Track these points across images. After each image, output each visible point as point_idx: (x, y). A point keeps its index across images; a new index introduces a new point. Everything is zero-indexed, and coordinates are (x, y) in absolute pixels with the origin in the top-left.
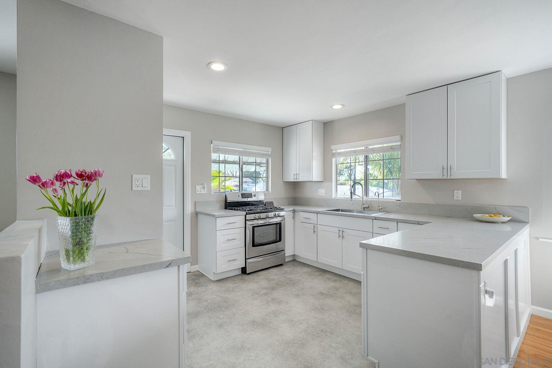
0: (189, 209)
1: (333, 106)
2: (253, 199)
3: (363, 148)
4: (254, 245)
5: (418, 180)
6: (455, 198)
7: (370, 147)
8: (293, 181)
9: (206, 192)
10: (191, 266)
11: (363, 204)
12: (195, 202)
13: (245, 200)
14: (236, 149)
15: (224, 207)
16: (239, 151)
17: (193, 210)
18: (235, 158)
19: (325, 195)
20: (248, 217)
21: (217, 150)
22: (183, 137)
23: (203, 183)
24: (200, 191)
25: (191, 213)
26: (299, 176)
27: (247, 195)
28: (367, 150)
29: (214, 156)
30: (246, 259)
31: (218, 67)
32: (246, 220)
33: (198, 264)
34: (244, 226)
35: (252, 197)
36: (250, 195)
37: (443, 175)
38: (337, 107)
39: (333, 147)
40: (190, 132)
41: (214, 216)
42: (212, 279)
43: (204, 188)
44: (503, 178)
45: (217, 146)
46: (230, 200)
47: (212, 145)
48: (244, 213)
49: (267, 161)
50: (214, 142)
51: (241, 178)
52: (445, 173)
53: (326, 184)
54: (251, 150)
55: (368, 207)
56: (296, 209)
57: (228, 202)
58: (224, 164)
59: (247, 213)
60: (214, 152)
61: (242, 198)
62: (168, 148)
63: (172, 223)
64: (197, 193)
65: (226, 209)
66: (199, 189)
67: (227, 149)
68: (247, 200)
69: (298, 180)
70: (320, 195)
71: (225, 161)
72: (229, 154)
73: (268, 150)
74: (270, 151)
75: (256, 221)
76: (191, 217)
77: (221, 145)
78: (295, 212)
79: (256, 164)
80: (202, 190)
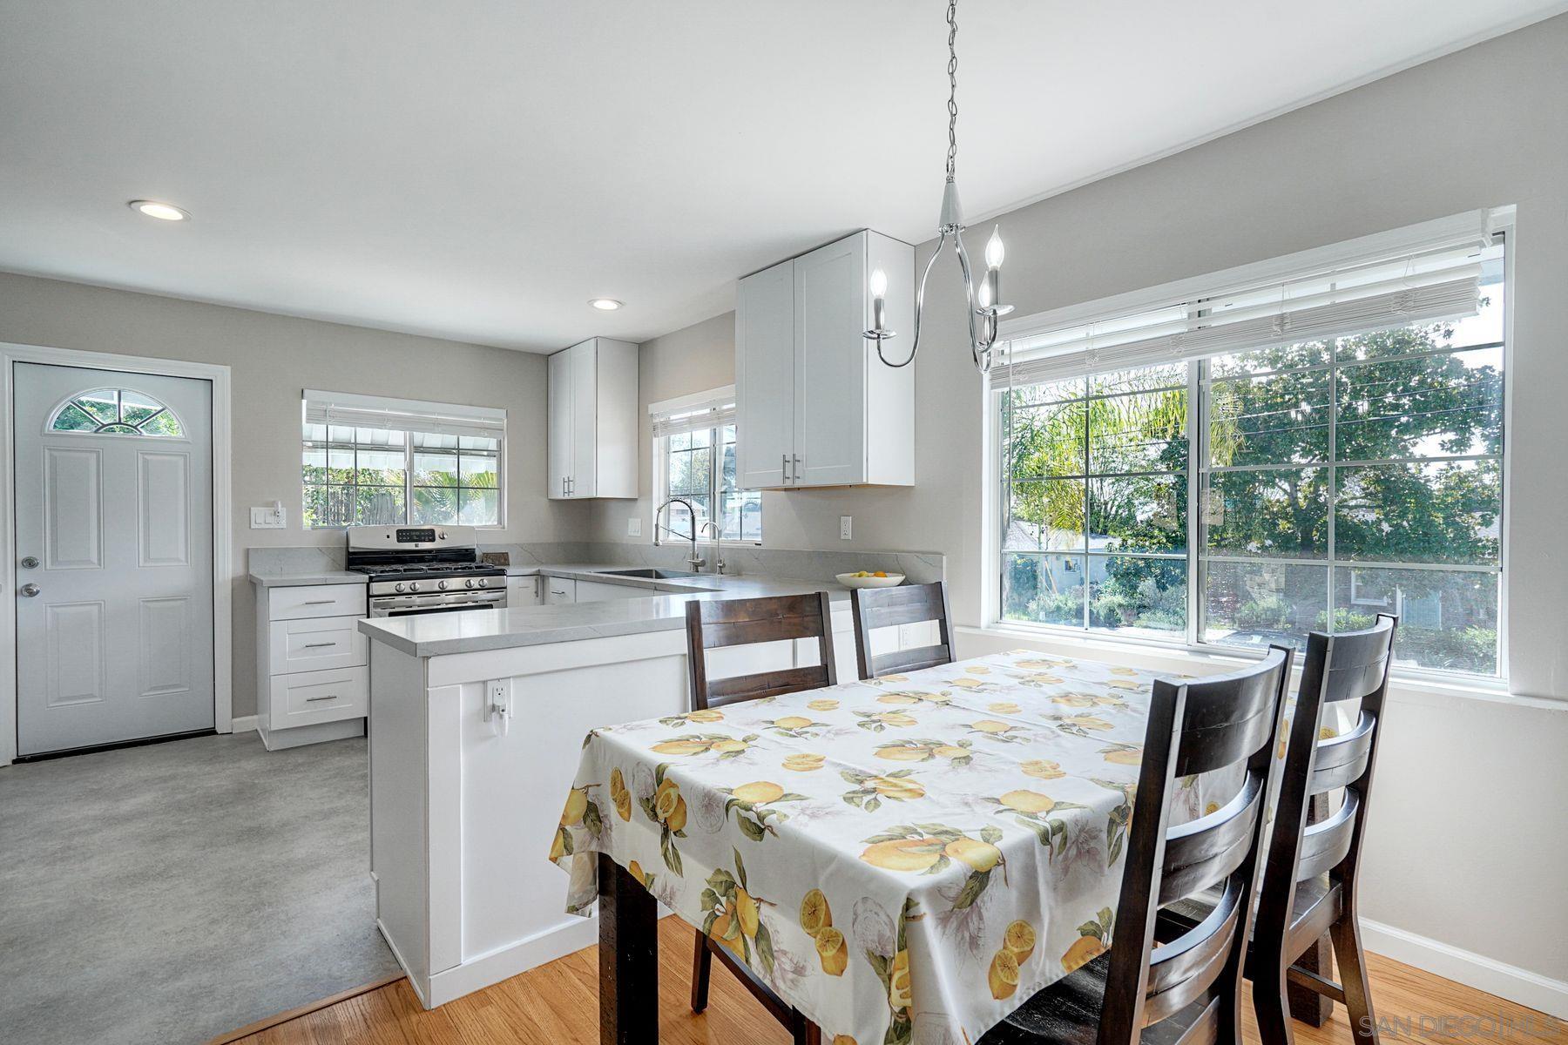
0: (228, 568)
1: (595, 300)
2: (436, 544)
3: (707, 411)
6: (843, 537)
8: (562, 497)
9: (283, 524)
10: (234, 717)
11: (694, 556)
12: (247, 552)
13: (410, 546)
14: (387, 412)
15: (344, 564)
16: (399, 417)
17: (241, 571)
18: (396, 437)
20: (377, 588)
21: (318, 416)
22: (212, 381)
23: (274, 502)
24: (262, 521)
25: (233, 580)
26: (574, 486)
27: (418, 533)
28: (716, 414)
29: (311, 432)
31: (160, 211)
32: (369, 596)
33: (254, 715)
34: (365, 612)
35: (434, 540)
36: (430, 535)
37: (785, 478)
38: (605, 305)
39: (653, 408)
40: (229, 368)
42: (270, 746)
43: (276, 514)
44: (870, 483)
45: (323, 403)
46: (357, 543)
47: (304, 401)
48: (366, 577)
49: (500, 444)
50: (306, 392)
51: (408, 489)
52: (789, 473)
53: (641, 504)
54: (439, 414)
55: (703, 563)
56: (545, 569)
57: (351, 550)
58: (354, 451)
59: (371, 578)
60: (309, 420)
61: (399, 541)
62: (160, 408)
63: (179, 603)
64: (252, 527)
65: (348, 569)
66: (260, 516)
67: (357, 413)
68: (416, 546)
69: (572, 496)
70: (632, 534)
71: (356, 443)
72: (341, 424)
73: (498, 416)
74: (505, 421)
75: (403, 598)
76: (232, 590)
77: (335, 401)
78: (541, 578)
79: (458, 452)
80: (270, 519)
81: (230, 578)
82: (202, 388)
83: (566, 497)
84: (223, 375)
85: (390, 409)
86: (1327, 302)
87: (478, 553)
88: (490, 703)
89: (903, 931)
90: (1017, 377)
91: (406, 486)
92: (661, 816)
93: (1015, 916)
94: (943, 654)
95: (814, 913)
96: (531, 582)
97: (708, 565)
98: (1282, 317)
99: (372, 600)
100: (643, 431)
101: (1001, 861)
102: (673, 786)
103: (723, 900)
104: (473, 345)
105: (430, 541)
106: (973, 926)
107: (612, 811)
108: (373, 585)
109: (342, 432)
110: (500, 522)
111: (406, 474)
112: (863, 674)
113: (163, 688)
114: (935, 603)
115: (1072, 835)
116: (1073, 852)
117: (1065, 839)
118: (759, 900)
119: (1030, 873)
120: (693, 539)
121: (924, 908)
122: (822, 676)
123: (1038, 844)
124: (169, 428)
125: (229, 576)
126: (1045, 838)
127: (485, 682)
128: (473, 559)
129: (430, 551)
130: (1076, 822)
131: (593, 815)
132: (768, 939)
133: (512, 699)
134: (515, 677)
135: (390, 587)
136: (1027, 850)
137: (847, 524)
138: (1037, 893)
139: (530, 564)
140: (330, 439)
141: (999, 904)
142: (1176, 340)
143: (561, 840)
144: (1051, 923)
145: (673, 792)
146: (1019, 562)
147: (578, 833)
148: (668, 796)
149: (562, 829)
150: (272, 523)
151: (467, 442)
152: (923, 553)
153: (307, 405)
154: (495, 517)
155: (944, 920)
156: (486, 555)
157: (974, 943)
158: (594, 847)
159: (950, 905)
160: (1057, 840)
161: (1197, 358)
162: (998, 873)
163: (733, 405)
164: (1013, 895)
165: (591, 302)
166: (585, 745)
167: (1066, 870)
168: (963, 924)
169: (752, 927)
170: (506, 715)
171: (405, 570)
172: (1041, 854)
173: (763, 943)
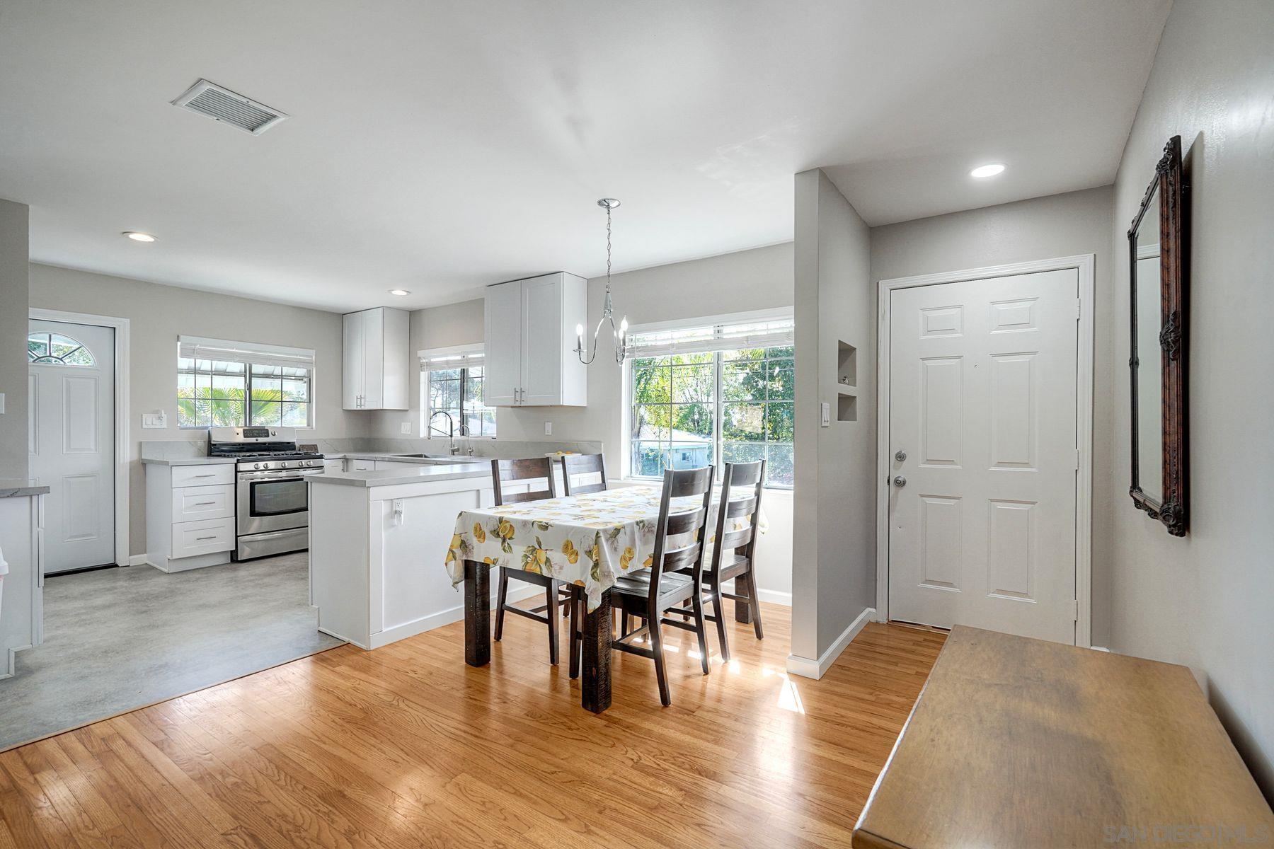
0: (126, 455)
1: (393, 290)
2: (270, 439)
3: (459, 358)
4: (254, 513)
5: (514, 409)
6: (546, 434)
7: (470, 356)
8: (355, 409)
9: (165, 425)
10: (130, 555)
11: (452, 445)
12: (140, 444)
13: (253, 440)
14: (234, 350)
15: (206, 452)
16: (241, 354)
17: (136, 457)
18: (238, 367)
19: (409, 433)
20: (242, 467)
21: (189, 353)
22: (114, 328)
23: (158, 411)
24: (150, 423)
25: (131, 463)
26: (365, 401)
27: (258, 432)
28: (465, 360)
29: (184, 363)
30: (237, 537)
31: (140, 237)
32: (236, 472)
33: (146, 553)
34: (234, 482)
35: (268, 436)
36: (264, 433)
37: (516, 401)
38: (399, 292)
39: (420, 353)
40: (129, 320)
41: (167, 463)
42: (166, 571)
43: (160, 418)
44: (564, 404)
45: (192, 344)
46: (216, 439)
47: (179, 343)
48: (234, 460)
49: (311, 372)
50: (182, 337)
51: (248, 402)
52: (518, 398)
53: (411, 414)
54: (270, 352)
55: (458, 450)
56: (349, 455)
57: (213, 443)
58: (210, 376)
59: (238, 460)
60: (182, 356)
61: (245, 437)
62: (78, 346)
63: (89, 479)
64: (144, 427)
65: (208, 456)
66: (149, 420)
67: (211, 351)
68: (257, 440)
69: (363, 408)
70: (404, 432)
71: (212, 371)
72: (220, 360)
73: (311, 355)
74: (314, 357)
75: (258, 473)
76: (130, 469)
77: (200, 343)
78: (346, 460)
79: (282, 377)
80: (156, 422)
81: (129, 461)
82: (109, 332)
83: (359, 408)
84: (123, 325)
85: (236, 349)
86: (765, 333)
87: (297, 445)
88: (394, 509)
89: (596, 540)
90: (639, 353)
91: (246, 400)
92: (501, 535)
93: (628, 545)
94: (603, 486)
95: (568, 548)
96: (340, 463)
97: (460, 451)
98: (747, 337)
99: (239, 474)
100: (412, 366)
101: (624, 527)
102: (507, 522)
103: (531, 556)
104: (294, 307)
105: (266, 436)
106: (615, 544)
107: (474, 541)
108: (240, 465)
109: (205, 365)
110: (308, 425)
111: (246, 392)
112: (567, 494)
113: (84, 536)
114: (599, 464)
115: (646, 525)
116: (646, 530)
117: (644, 525)
118: (546, 550)
119: (633, 533)
120: (451, 436)
121: (601, 534)
122: (549, 494)
123: (635, 525)
124: (83, 360)
125: (128, 460)
126: (637, 523)
127: (392, 500)
128: (294, 449)
129: (264, 444)
130: (648, 520)
131: (464, 545)
132: (550, 562)
133: (403, 506)
134: (404, 498)
135: (250, 466)
136: (631, 524)
137: (549, 426)
138: (635, 540)
139: (338, 452)
140: (213, 369)
141: (623, 540)
142: (708, 343)
143: (451, 554)
144: (639, 550)
145: (508, 525)
146: (650, 454)
147: (458, 552)
148: (505, 527)
149: (451, 550)
150: (157, 424)
151: (286, 371)
152: (590, 441)
153: (181, 346)
154: (306, 421)
155: (607, 540)
156: (303, 447)
157: (616, 549)
158: (464, 558)
159: (609, 536)
160: (641, 525)
161: (716, 352)
162: (622, 530)
163: (484, 355)
164: (627, 538)
165: (390, 291)
166: (459, 516)
167: (644, 535)
168: (613, 543)
169: (544, 559)
170: (402, 515)
171: (259, 455)
172: (636, 528)
173: (548, 564)
